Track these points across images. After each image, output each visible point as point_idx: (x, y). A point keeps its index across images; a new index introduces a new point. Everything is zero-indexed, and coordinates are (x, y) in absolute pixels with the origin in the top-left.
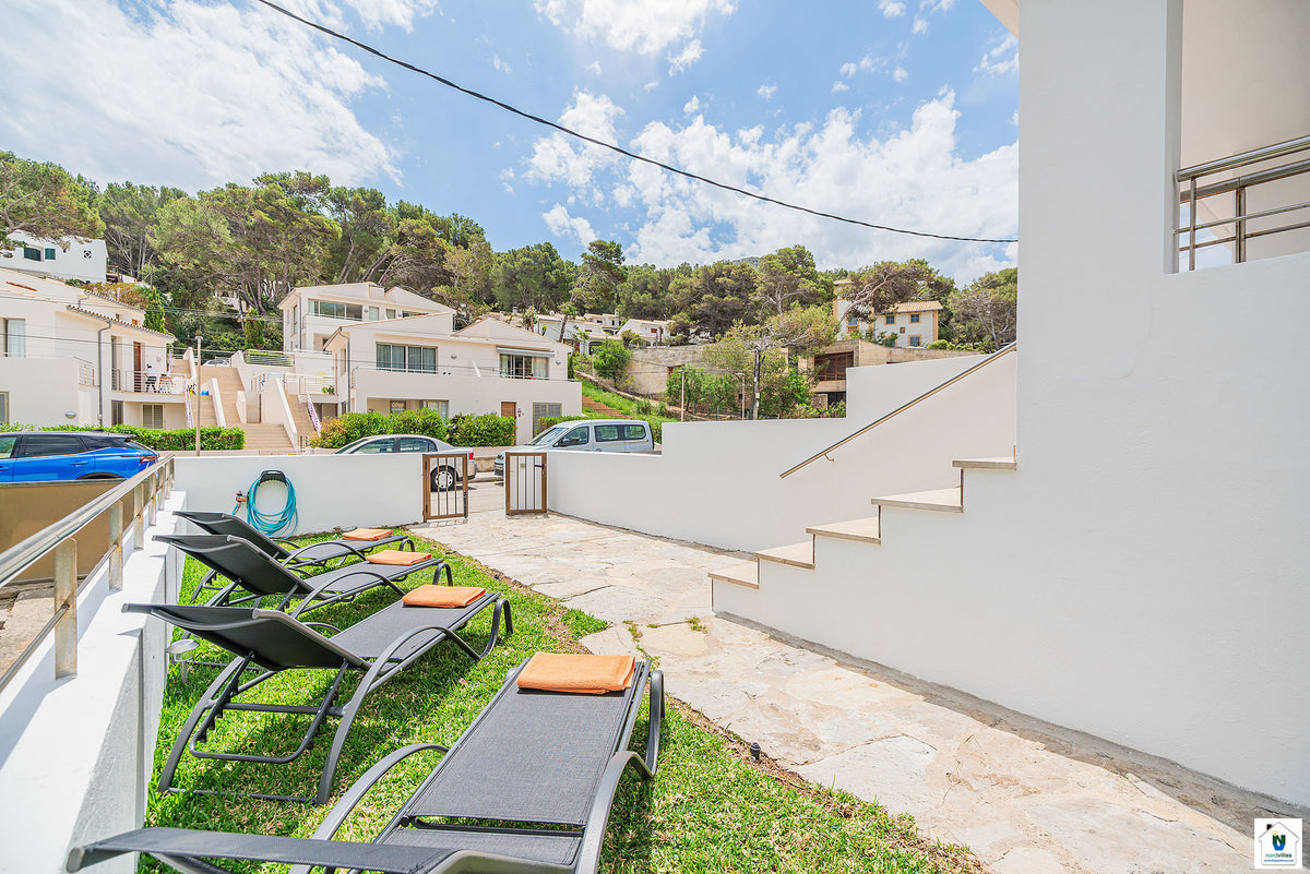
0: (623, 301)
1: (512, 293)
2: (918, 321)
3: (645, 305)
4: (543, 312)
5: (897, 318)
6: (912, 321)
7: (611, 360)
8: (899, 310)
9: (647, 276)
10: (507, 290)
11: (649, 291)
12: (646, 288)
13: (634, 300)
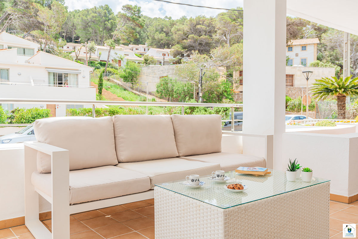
0: (150, 38)
1: (86, 33)
2: (305, 49)
3: (162, 40)
4: (99, 44)
5: (294, 48)
6: (302, 50)
7: (129, 73)
8: (293, 44)
9: (163, 24)
10: (84, 31)
11: (165, 32)
12: (162, 31)
13: (156, 37)
